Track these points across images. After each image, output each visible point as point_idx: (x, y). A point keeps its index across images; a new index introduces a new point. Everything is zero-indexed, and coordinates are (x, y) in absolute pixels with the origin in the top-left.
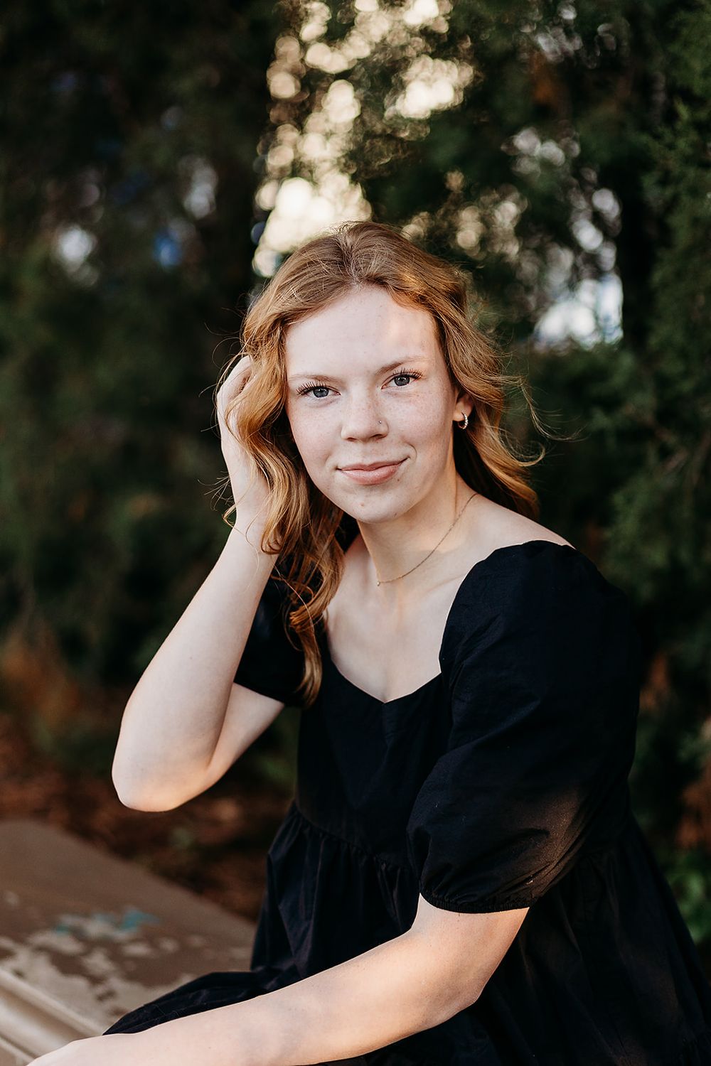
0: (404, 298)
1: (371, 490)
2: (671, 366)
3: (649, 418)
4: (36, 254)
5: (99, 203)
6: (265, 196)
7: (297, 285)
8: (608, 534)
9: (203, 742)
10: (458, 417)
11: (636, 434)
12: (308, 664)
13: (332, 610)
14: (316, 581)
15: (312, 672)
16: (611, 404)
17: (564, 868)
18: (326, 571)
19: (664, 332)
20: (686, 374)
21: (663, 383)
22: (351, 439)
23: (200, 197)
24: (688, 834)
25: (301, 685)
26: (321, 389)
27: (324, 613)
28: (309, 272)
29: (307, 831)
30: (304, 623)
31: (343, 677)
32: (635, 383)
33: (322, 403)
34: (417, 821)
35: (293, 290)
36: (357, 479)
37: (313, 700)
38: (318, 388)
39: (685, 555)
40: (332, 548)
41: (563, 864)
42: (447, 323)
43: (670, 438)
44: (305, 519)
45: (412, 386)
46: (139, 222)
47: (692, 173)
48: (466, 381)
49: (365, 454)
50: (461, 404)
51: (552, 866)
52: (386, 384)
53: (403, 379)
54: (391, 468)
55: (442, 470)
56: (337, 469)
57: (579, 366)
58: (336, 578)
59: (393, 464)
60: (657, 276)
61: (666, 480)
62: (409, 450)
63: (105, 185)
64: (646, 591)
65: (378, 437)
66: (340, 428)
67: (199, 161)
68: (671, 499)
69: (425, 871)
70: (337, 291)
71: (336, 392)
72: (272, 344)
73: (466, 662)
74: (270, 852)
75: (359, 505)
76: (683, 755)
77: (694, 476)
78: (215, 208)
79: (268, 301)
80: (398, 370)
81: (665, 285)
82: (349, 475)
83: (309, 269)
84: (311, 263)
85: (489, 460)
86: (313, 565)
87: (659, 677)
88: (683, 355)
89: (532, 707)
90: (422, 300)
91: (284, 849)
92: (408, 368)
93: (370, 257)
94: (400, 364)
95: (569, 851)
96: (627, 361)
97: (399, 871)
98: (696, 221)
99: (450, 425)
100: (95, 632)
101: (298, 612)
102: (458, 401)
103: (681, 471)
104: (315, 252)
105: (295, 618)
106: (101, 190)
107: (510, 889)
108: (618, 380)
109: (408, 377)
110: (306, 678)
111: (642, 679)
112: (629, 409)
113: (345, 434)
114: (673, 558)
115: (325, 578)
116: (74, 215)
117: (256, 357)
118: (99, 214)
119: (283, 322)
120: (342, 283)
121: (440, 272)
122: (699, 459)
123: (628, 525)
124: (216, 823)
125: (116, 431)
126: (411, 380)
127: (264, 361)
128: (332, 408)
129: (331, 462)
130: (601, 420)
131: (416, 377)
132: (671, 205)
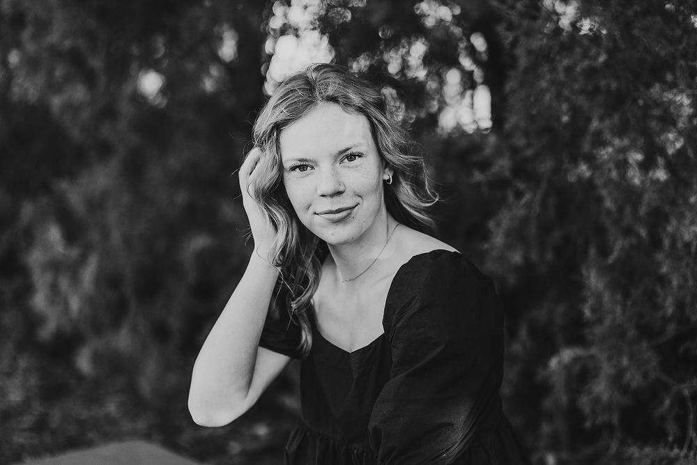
0: (350, 109)
1: (337, 225)
2: (520, 141)
3: (507, 174)
4: (127, 89)
5: (164, 56)
6: (268, 46)
7: (285, 105)
8: (486, 246)
9: (243, 382)
10: (386, 177)
11: (500, 184)
12: (303, 333)
13: (316, 300)
14: (305, 281)
15: (306, 337)
16: (484, 166)
17: (464, 447)
18: (311, 276)
19: (512, 120)
20: (528, 146)
21: (515, 151)
22: (323, 196)
23: (228, 49)
24: (546, 428)
25: (301, 345)
26: (303, 166)
27: (312, 301)
28: (291, 97)
29: (308, 434)
30: (299, 308)
31: (325, 339)
32: (498, 152)
33: (305, 175)
34: (374, 422)
35: (282, 108)
36: (328, 220)
37: (308, 355)
38: (301, 166)
39: (534, 256)
40: (313, 261)
41: (463, 443)
42: (376, 122)
43: (521, 185)
44: (297, 244)
45: (358, 160)
46: (190, 66)
47: (526, 23)
48: (389, 156)
49: (332, 203)
50: (387, 170)
51: (457, 445)
52: (342, 161)
53: (352, 157)
54: (349, 211)
55: (379, 210)
56: (315, 214)
57: (464, 143)
58: (317, 280)
59: (350, 208)
60: (508, 87)
61: (520, 212)
62: (359, 200)
63: (169, 44)
64: (512, 280)
65: (339, 193)
66: (316, 190)
67: (225, 27)
68: (524, 222)
69: (381, 451)
70: (309, 107)
71: (312, 168)
72: (272, 141)
73: (399, 325)
74: (287, 448)
75: (331, 235)
76: (539, 378)
77: (537, 209)
78: (237, 55)
79: (268, 114)
80: (349, 152)
81: (513, 91)
82: (323, 217)
83: (291, 95)
84: (292, 91)
85: (404, 203)
86: (303, 272)
87: (523, 333)
88: (527, 134)
89: (439, 349)
90: (361, 110)
91: (295, 446)
92: (354, 150)
93: (327, 85)
94: (350, 149)
95: (466, 436)
96: (492, 139)
97: (365, 454)
98: (529, 52)
99: (381, 182)
100: (175, 323)
101: (295, 301)
102: (385, 168)
103: (529, 206)
104: (293, 83)
105: (294, 306)
106: (166, 48)
107: (433, 460)
108: (488, 151)
109: (355, 156)
110: (303, 341)
111: (513, 334)
112: (495, 169)
113: (320, 192)
114: (526, 259)
115: (311, 280)
116: (151, 64)
117: (263, 150)
118: (166, 63)
119: (278, 127)
120: (311, 102)
121: (370, 91)
122: (539, 196)
123: (498, 239)
124: (256, 437)
125: (182, 197)
126: (357, 157)
127: (267, 152)
128: (310, 177)
129: (311, 210)
130: (478, 176)
131: (360, 155)
132: (514, 43)
